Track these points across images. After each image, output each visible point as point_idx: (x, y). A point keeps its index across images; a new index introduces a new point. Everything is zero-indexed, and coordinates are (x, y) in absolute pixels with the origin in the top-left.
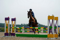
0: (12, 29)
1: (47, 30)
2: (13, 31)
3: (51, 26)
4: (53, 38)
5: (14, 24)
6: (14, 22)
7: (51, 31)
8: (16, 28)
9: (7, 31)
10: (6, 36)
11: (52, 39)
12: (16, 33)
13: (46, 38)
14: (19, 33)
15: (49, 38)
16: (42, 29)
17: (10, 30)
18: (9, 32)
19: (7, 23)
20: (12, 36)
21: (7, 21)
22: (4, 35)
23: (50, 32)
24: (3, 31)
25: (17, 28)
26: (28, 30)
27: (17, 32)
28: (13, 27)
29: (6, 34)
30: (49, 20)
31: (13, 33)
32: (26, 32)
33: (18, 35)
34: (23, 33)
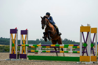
0: (21, 47)
1: (79, 49)
2: (24, 51)
3: (85, 42)
4: (89, 63)
5: (24, 39)
6: (24, 36)
7: (85, 51)
8: (28, 47)
9: (13, 50)
10: (12, 59)
11: (86, 63)
12: (29, 54)
13: (78, 62)
14: (34, 54)
15: (83, 62)
16: (71, 47)
17: (19, 50)
18: (16, 52)
19: (14, 38)
20: (22, 59)
21: (14, 35)
22: (8, 57)
23: (83, 53)
24: (7, 50)
25: (30, 45)
26: (48, 49)
27: (29, 52)
28: (23, 44)
29: (13, 56)
30: (82, 33)
31: (24, 53)
32: (45, 52)
33: (31, 58)
34: (39, 54)
